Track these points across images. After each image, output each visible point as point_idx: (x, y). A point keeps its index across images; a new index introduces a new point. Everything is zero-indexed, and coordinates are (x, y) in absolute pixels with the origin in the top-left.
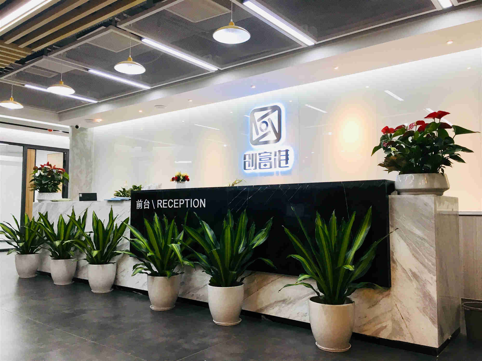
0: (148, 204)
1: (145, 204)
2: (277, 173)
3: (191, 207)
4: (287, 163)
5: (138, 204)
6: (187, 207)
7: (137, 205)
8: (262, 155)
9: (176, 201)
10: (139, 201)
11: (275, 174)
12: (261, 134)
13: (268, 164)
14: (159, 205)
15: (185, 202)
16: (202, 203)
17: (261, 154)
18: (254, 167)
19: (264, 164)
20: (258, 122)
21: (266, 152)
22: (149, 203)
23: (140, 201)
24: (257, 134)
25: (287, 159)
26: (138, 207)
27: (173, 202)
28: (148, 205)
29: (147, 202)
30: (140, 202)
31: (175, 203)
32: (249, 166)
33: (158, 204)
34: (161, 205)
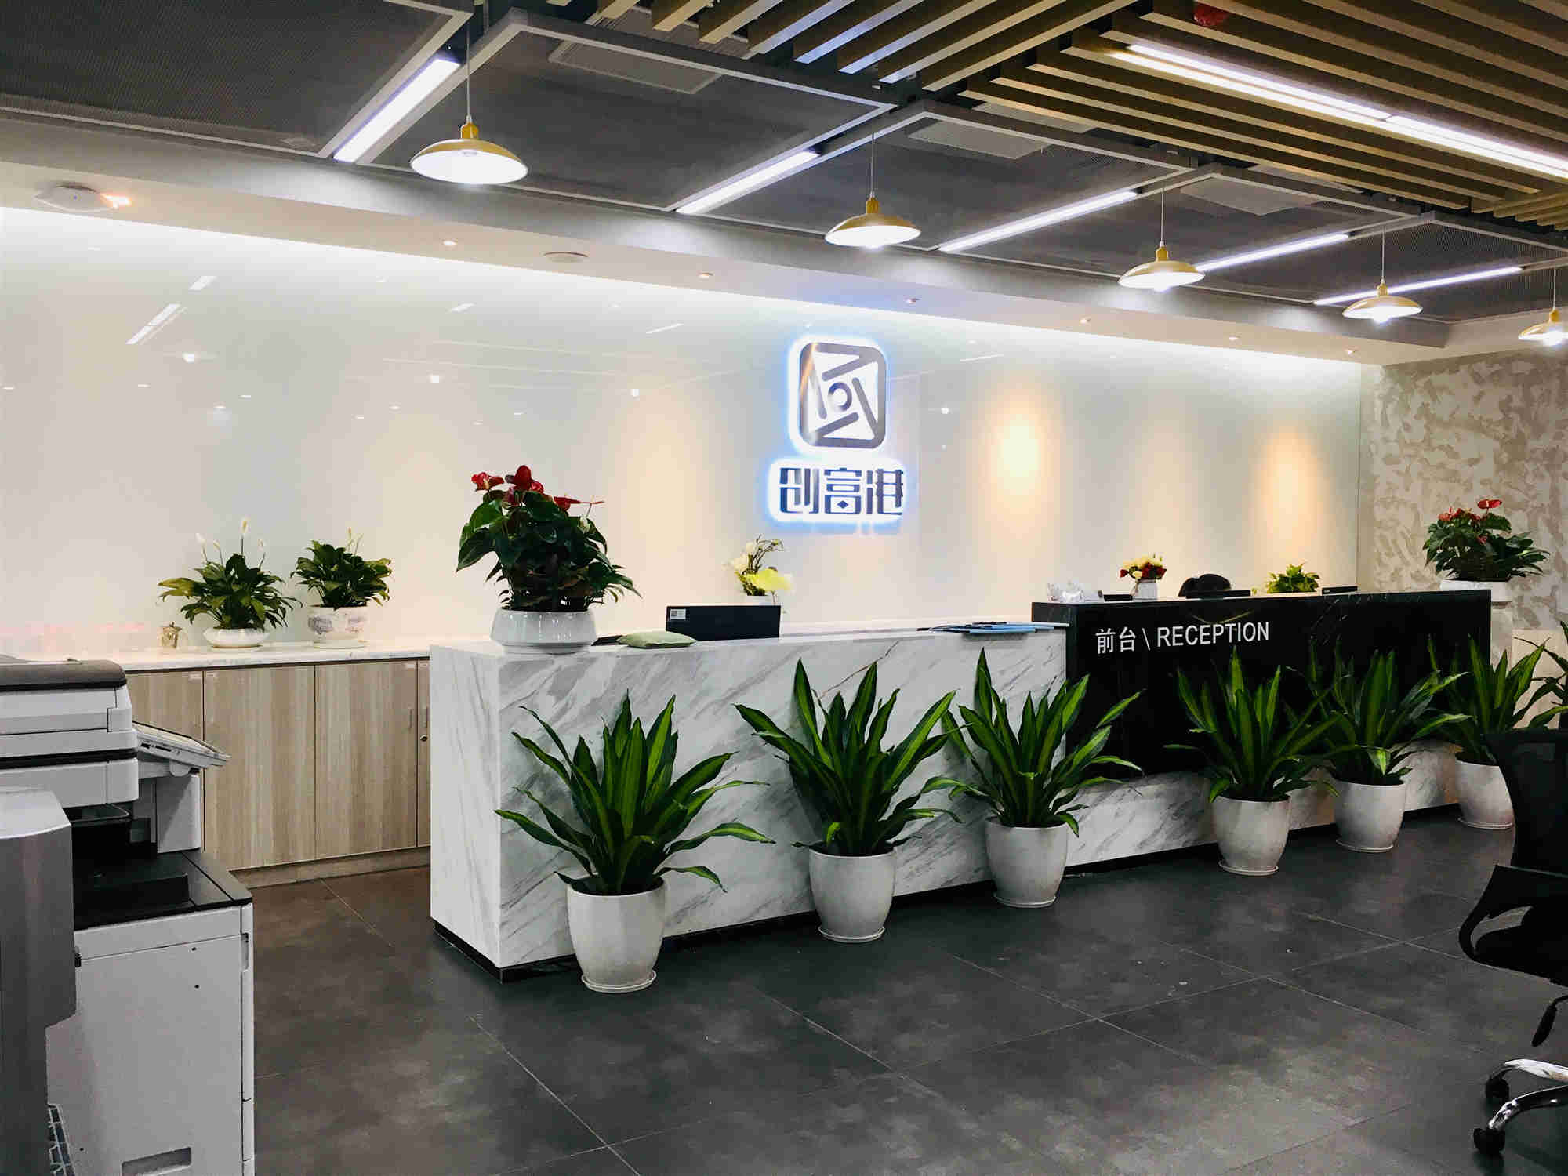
0: (1131, 638)
1: (1124, 639)
2: (865, 529)
3: (1239, 640)
4: (898, 504)
5: (1102, 640)
6: (1230, 641)
7: (1099, 642)
8: (833, 475)
9: (1205, 630)
10: (1106, 631)
11: (859, 531)
12: (834, 416)
13: (851, 502)
14: (1163, 640)
15: (1227, 631)
16: (1262, 631)
17: (832, 473)
18: (811, 507)
19: (840, 500)
20: (825, 380)
21: (843, 470)
22: (1133, 635)
23: (1108, 633)
24: (823, 414)
25: (899, 495)
26: (1102, 649)
27: (1199, 631)
28: (1133, 641)
29: (1127, 633)
30: (1110, 636)
31: (1202, 634)
32: (797, 502)
33: (1160, 637)
34: (1167, 641)
